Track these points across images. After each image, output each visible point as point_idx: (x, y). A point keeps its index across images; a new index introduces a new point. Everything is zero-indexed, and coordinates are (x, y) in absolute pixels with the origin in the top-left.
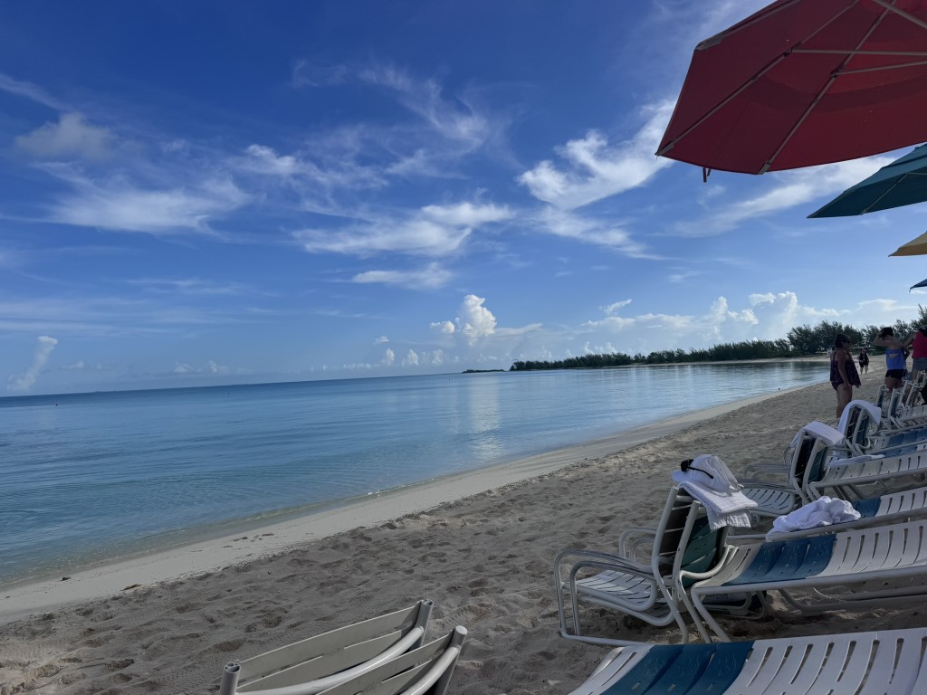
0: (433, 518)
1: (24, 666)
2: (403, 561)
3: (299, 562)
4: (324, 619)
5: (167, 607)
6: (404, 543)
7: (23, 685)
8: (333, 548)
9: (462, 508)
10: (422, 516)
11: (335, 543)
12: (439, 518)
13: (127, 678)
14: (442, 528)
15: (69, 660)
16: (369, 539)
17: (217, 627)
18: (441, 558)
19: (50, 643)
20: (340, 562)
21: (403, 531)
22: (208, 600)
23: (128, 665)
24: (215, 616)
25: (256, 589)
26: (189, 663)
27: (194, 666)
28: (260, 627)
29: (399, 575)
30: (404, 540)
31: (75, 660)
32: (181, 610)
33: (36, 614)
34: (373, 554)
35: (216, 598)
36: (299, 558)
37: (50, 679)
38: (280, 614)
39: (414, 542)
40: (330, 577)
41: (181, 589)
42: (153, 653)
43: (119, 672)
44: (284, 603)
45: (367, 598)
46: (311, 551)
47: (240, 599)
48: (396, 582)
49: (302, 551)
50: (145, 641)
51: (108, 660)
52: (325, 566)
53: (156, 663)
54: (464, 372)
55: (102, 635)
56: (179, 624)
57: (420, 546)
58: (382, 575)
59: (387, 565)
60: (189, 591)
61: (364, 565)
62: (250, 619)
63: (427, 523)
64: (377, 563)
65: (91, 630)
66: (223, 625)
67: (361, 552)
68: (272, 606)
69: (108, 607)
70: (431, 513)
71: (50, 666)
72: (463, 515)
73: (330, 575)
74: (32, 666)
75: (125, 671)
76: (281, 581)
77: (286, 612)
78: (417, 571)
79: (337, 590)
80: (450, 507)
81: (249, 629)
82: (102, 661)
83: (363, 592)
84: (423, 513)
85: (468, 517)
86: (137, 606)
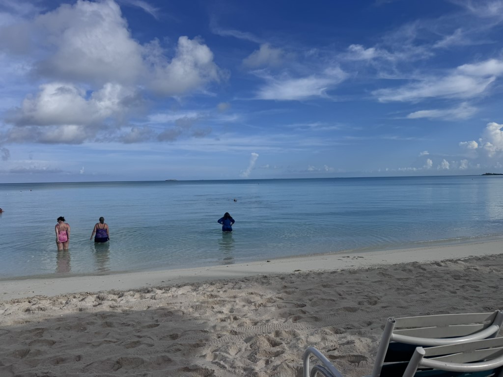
0: (468, 264)
1: (261, 296)
2: (449, 286)
3: (384, 275)
4: (402, 307)
5: (317, 283)
6: (448, 276)
7: (262, 304)
8: (402, 270)
9: (489, 261)
10: (459, 262)
11: (403, 268)
12: (471, 264)
13: (304, 312)
14: (475, 271)
15: (279, 298)
16: (425, 270)
17: (343, 298)
18: (476, 289)
19: (270, 288)
20: (407, 279)
21: (447, 268)
22: (337, 284)
23: (303, 307)
24: (342, 293)
25: (361, 284)
26: (332, 313)
27: (334, 315)
28: (365, 303)
29: (447, 293)
30: (448, 273)
31: (281, 298)
32: (324, 286)
33: (260, 274)
34: (428, 278)
35: (340, 284)
36: (383, 272)
37: (272, 304)
38: (376, 299)
39: (455, 276)
40: (402, 286)
41: (323, 276)
42: (314, 304)
43: (301, 309)
44: (377, 294)
45: (427, 302)
46: (390, 270)
47: (353, 287)
48: (445, 296)
49: (384, 269)
50: (310, 297)
51: (295, 302)
52: (399, 279)
53: (316, 309)
54: (483, 175)
55: (290, 290)
56: (324, 293)
57: (459, 279)
58: (435, 290)
59: (438, 286)
60: (327, 278)
61: (423, 283)
62: (360, 299)
63: (463, 266)
64: (432, 284)
65: (285, 287)
66: (346, 298)
67: (420, 276)
68: (371, 295)
69: (291, 278)
70: (465, 261)
71: (271, 298)
72: (490, 265)
73: (402, 284)
74: (264, 297)
75: (303, 309)
76: (374, 282)
77: (379, 299)
78: (459, 293)
79: (408, 294)
80: (480, 259)
81: (360, 303)
82: (292, 302)
83: (424, 298)
84: (460, 260)
85: (494, 267)
86: (304, 280)
